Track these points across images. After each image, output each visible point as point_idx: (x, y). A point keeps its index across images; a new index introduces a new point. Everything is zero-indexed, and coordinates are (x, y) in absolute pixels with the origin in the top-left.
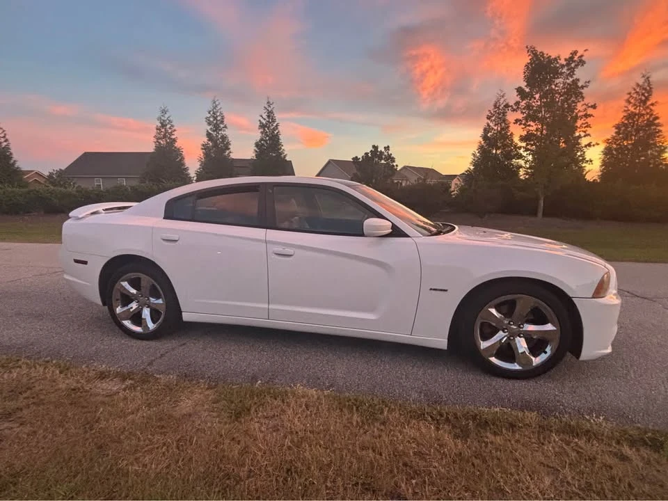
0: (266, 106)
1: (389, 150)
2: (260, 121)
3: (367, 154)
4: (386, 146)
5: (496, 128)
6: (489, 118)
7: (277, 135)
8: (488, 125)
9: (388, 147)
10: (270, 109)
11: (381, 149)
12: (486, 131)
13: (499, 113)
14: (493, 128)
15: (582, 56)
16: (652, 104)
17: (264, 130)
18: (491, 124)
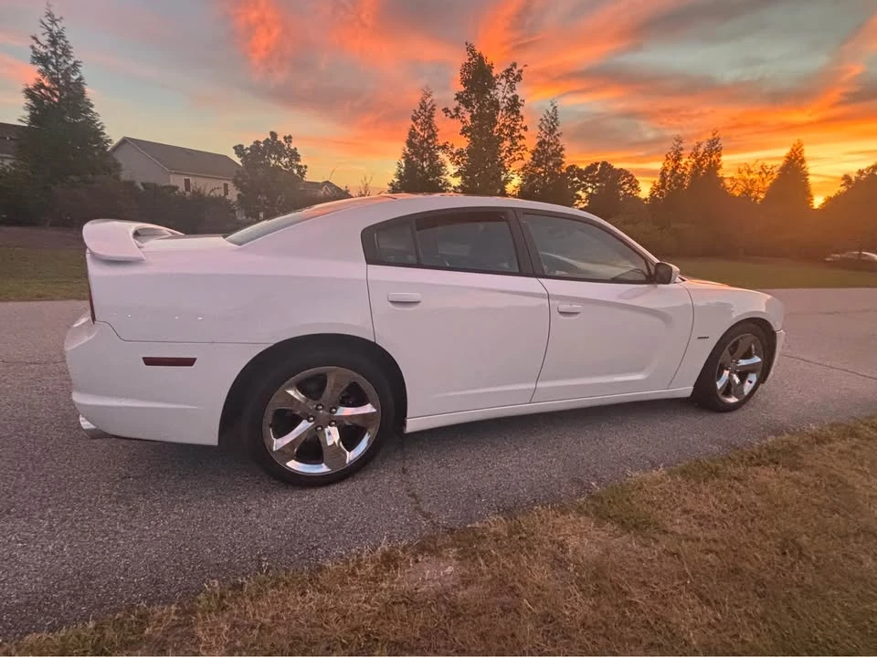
0: (46, 21)
1: (291, 142)
2: (33, 47)
3: (257, 143)
4: (287, 135)
5: (422, 134)
6: (414, 119)
7: (79, 83)
8: (413, 129)
9: (290, 137)
10: (55, 29)
11: (280, 138)
12: (413, 134)
13: (425, 115)
14: (419, 134)
15: (521, 71)
16: (558, 135)
17: (47, 67)
18: (418, 130)
